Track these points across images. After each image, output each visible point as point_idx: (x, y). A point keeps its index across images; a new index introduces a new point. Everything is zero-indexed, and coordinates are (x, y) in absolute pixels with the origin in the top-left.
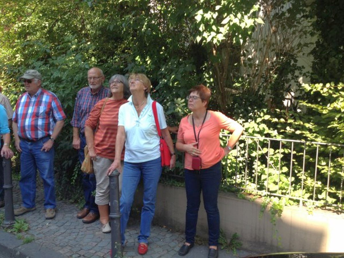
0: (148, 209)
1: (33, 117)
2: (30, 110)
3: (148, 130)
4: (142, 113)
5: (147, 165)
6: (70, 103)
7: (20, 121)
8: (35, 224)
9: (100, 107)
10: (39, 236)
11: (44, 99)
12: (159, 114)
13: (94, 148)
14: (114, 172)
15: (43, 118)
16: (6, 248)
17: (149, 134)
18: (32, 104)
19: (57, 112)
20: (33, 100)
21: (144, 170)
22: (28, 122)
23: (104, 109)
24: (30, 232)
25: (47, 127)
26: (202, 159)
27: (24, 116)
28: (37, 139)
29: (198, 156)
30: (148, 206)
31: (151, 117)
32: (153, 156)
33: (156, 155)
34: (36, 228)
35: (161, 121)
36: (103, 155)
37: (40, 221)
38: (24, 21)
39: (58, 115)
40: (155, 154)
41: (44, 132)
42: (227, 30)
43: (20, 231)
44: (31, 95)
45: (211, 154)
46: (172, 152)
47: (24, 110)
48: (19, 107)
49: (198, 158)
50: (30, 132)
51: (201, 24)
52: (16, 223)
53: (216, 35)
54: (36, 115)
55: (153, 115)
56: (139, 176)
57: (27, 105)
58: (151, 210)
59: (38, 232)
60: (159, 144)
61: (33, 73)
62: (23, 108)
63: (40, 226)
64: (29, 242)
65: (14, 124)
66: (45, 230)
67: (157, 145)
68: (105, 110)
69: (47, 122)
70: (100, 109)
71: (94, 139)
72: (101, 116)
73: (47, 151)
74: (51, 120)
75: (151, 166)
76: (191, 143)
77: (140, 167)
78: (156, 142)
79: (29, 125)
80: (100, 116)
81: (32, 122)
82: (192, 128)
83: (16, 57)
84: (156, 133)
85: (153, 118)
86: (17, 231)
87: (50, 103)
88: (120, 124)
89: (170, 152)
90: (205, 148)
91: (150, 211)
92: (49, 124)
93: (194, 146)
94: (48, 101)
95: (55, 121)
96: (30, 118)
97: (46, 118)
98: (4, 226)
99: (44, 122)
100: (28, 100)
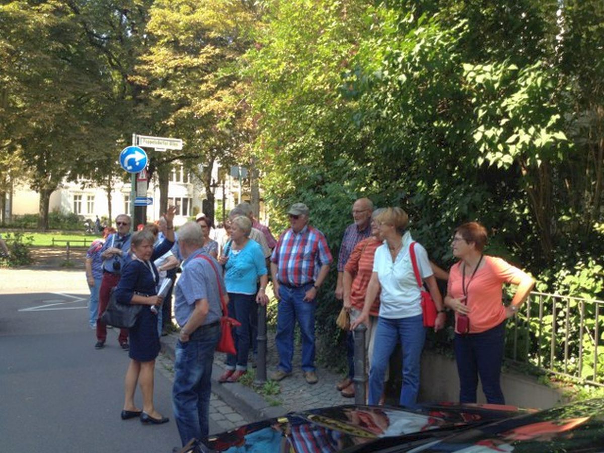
0: (408, 382)
1: (297, 258)
2: (294, 251)
3: (403, 280)
4: (397, 258)
5: (404, 323)
6: (337, 243)
7: (281, 262)
8: (287, 389)
9: (360, 248)
10: (288, 402)
11: (310, 238)
12: (419, 260)
13: (350, 297)
14: (360, 326)
15: (307, 260)
16: (251, 408)
17: (405, 285)
18: (296, 243)
19: (324, 255)
20: (298, 238)
21: (401, 330)
22: (291, 264)
23: (365, 250)
24: (280, 396)
25: (311, 272)
26: (471, 319)
27: (287, 257)
28: (299, 284)
29: (465, 315)
30: (407, 377)
31: (406, 264)
32: (410, 312)
33: (415, 311)
34: (287, 393)
35: (421, 268)
36: (358, 307)
37: (294, 387)
38: (296, 142)
39: (324, 258)
40: (413, 310)
41: (308, 277)
42: (519, 149)
43: (269, 393)
44: (295, 232)
45: (483, 313)
46: (439, 308)
47: (287, 249)
48: (281, 245)
49: (464, 318)
50: (293, 276)
51: (482, 143)
52: (267, 384)
53: (502, 157)
54: (300, 256)
55: (410, 261)
56: (394, 336)
57: (291, 243)
58: (413, 384)
59: (288, 398)
60: (420, 297)
61: (301, 207)
62: (286, 247)
63: (293, 392)
64: (275, 405)
65: (273, 265)
66: (297, 397)
67: (415, 298)
68: (366, 252)
69: (312, 266)
70: (361, 250)
71: (351, 286)
72: (361, 259)
73: (310, 302)
74: (316, 263)
75: (407, 325)
76: (458, 297)
77: (396, 324)
78: (415, 294)
79: (291, 268)
80: (359, 259)
81: (295, 264)
82: (461, 278)
83: (287, 185)
84: (415, 283)
85: (411, 264)
86: (267, 392)
87: (317, 243)
88: (374, 270)
89: (436, 309)
90: (475, 305)
91: (411, 386)
92: (313, 268)
93: (462, 301)
94: (314, 240)
95: (320, 264)
96: (294, 259)
97: (311, 261)
98: (255, 385)
99: (309, 265)
100: (293, 239)
